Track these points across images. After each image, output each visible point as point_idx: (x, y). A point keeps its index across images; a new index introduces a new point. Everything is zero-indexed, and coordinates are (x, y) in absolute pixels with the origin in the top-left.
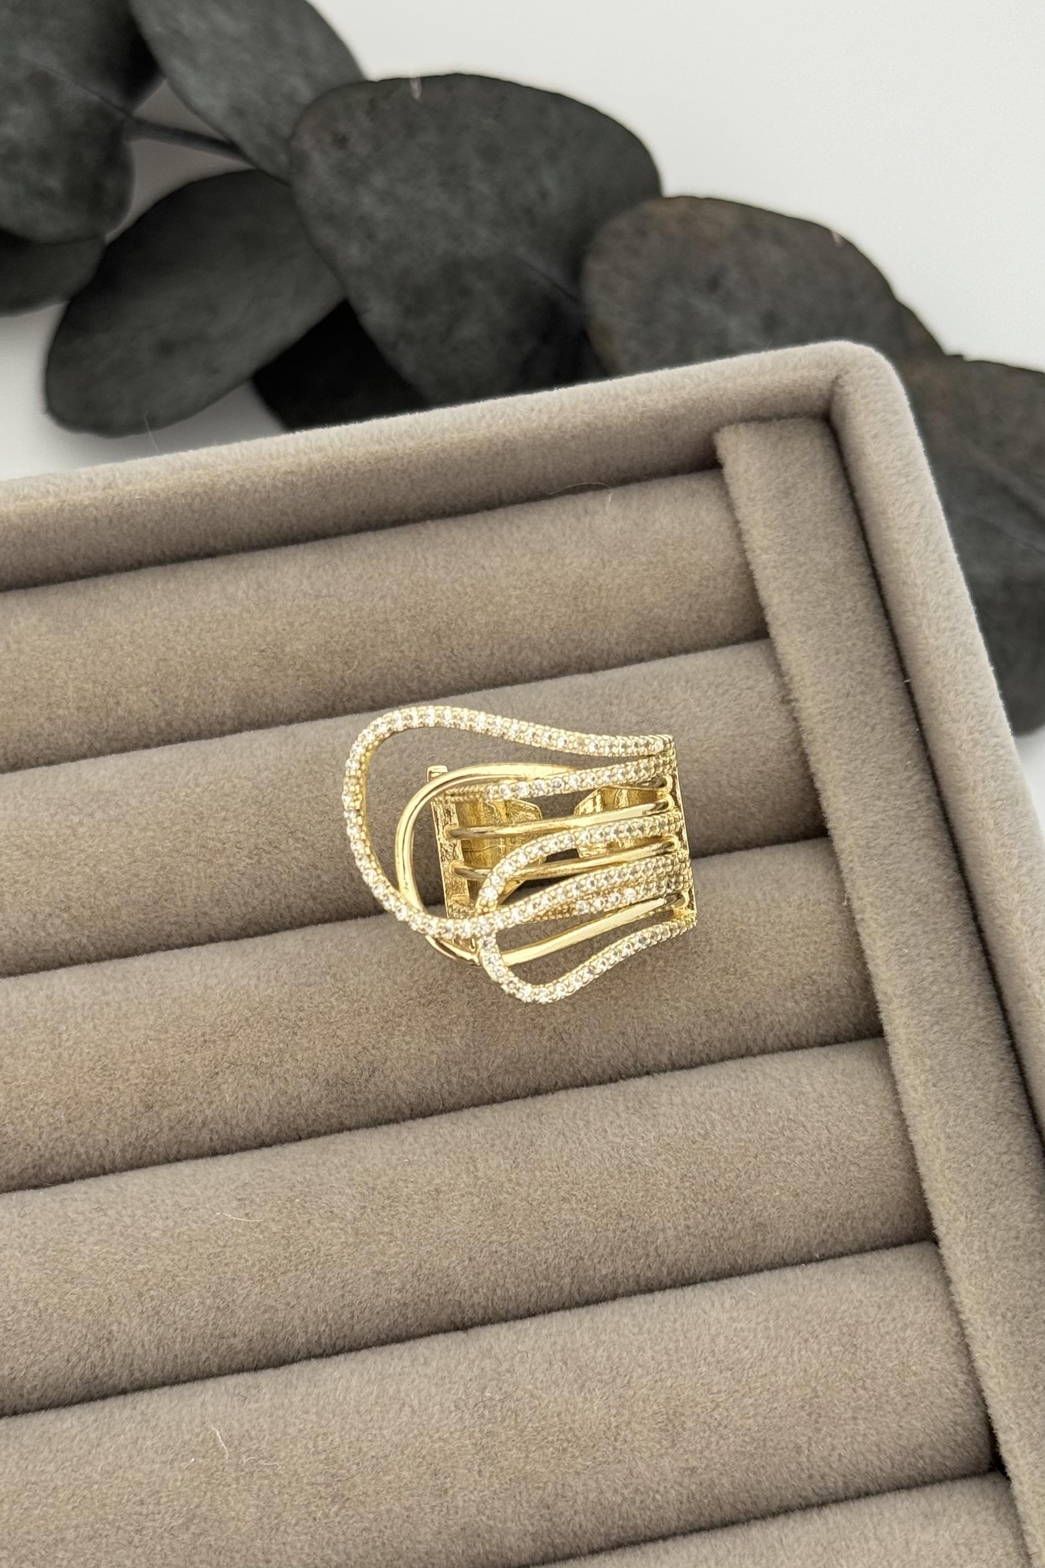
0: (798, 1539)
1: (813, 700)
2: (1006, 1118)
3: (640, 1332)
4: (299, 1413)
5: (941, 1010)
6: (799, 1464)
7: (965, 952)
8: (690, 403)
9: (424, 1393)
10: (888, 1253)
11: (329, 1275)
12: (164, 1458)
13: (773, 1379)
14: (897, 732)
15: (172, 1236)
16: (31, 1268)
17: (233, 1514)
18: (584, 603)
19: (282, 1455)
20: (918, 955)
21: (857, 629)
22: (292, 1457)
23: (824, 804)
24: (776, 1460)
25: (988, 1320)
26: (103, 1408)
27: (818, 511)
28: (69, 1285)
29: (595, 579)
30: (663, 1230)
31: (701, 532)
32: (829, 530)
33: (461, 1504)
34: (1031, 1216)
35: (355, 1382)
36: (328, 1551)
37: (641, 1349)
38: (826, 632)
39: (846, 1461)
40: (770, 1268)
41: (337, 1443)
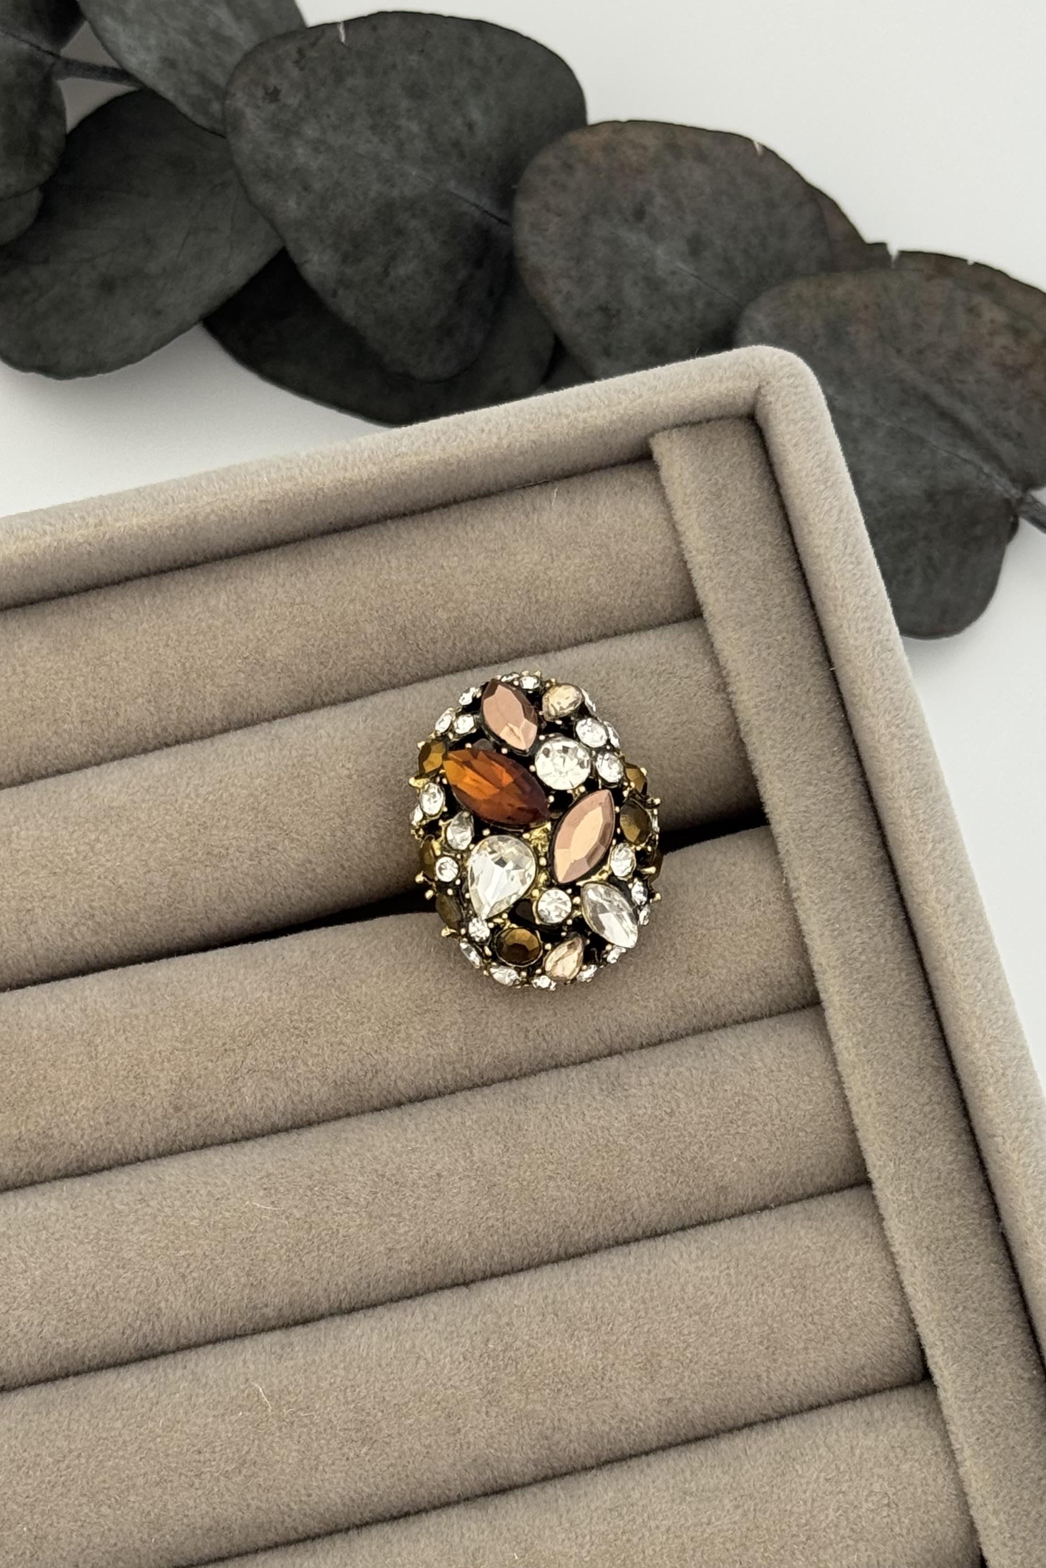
0: (760, 1450)
1: (748, 693)
2: (928, 1072)
3: (619, 1284)
4: (329, 1368)
5: (869, 978)
6: (759, 1388)
7: (889, 922)
9: (436, 1347)
10: (831, 1198)
12: (216, 1413)
13: (736, 1321)
14: (824, 721)
15: (209, 1224)
16: (86, 1256)
17: (278, 1458)
18: (536, 595)
19: (318, 1406)
20: (849, 928)
21: (786, 624)
22: (326, 1408)
23: (762, 792)
24: (740, 1388)
25: (915, 1252)
26: (157, 1368)
27: (747, 510)
28: (121, 1270)
29: (545, 573)
30: (638, 1198)
31: (640, 525)
32: (758, 528)
33: (472, 1440)
34: (950, 1158)
35: (375, 1338)
36: (360, 1484)
37: (621, 1299)
38: (758, 628)
39: (799, 1384)
40: (730, 1217)
41: (364, 1393)
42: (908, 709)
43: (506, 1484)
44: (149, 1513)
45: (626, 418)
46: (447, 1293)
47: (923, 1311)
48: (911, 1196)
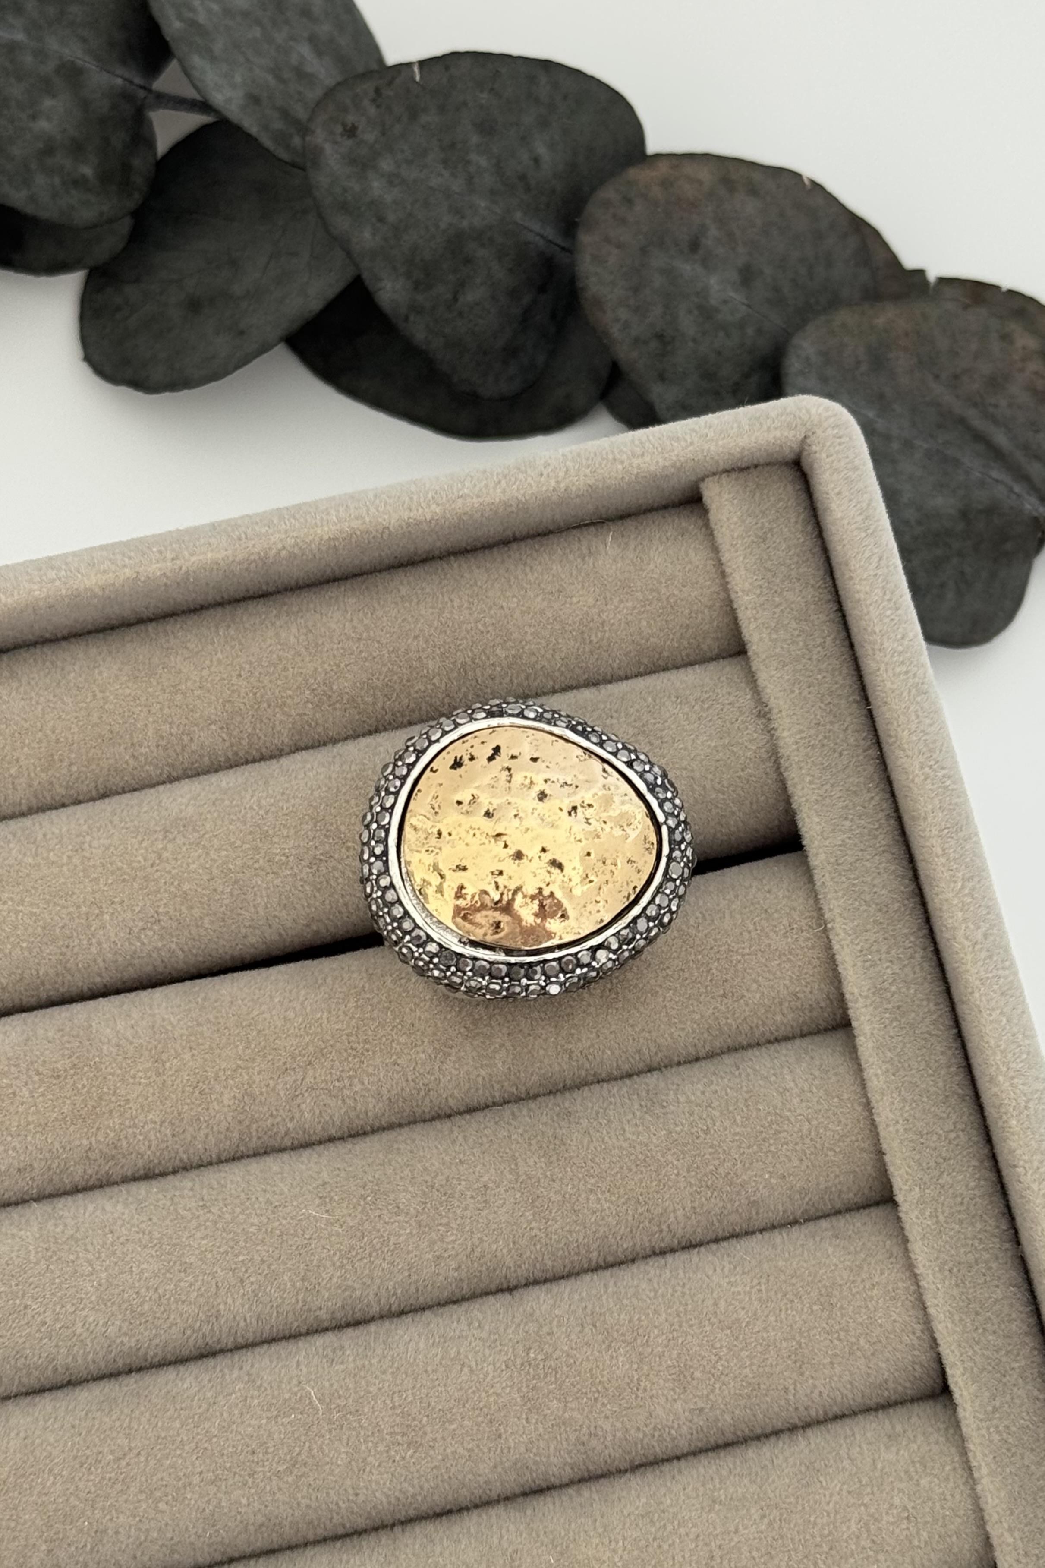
0: (786, 1460)
2: (953, 1099)
4: (378, 1373)
5: (899, 1007)
6: (786, 1400)
7: (919, 953)
9: (480, 1356)
10: (858, 1215)
12: (269, 1415)
13: (765, 1335)
14: (861, 758)
15: (266, 1231)
17: (327, 1459)
18: (590, 637)
19: (366, 1410)
20: (880, 959)
21: (826, 664)
22: (374, 1412)
23: (800, 825)
24: (768, 1399)
25: (938, 1274)
26: (215, 1367)
27: (791, 553)
28: (183, 1274)
29: (599, 616)
30: (674, 1211)
31: (690, 571)
32: (801, 571)
33: (512, 1445)
34: (973, 1184)
35: (422, 1345)
36: (405, 1485)
37: (656, 1312)
38: (800, 667)
39: (825, 1396)
40: (761, 1231)
41: (410, 1399)
42: (941, 751)
43: (544, 1485)
44: (204, 1510)
45: (678, 464)
46: (491, 1299)
47: (945, 1332)
48: (934, 1220)
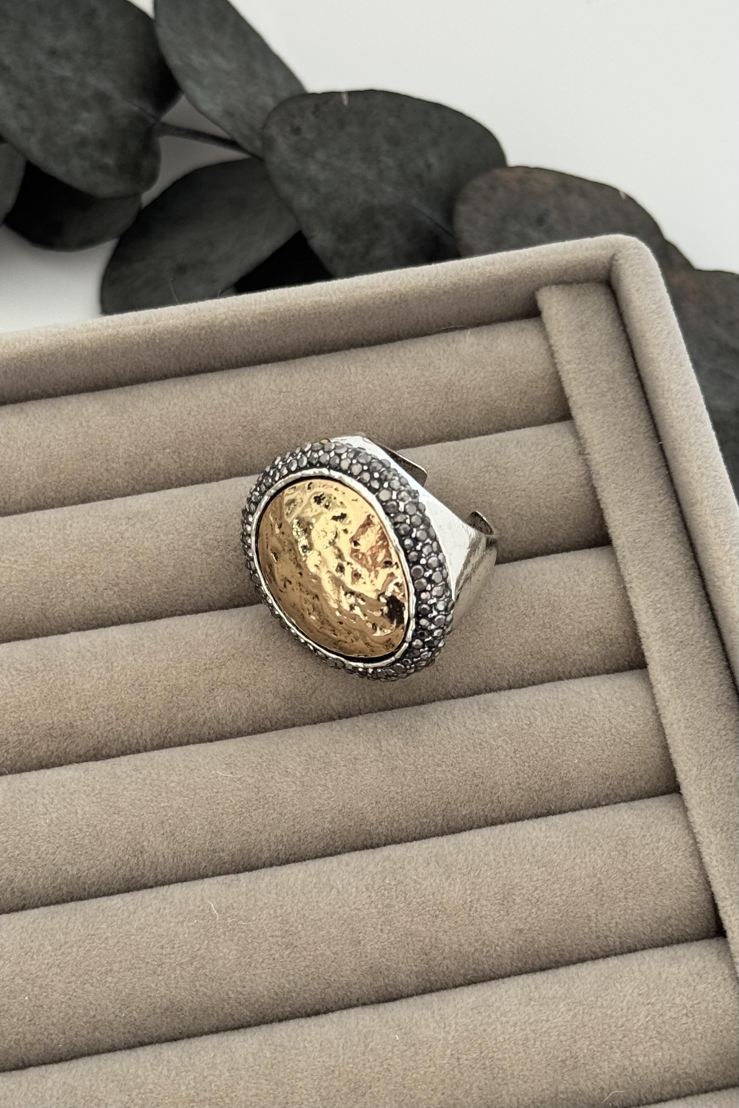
1: (599, 453)
3: (486, 845)
4: (265, 893)
5: (681, 642)
6: (589, 928)
7: (697, 607)
8: (519, 271)
9: (346, 881)
10: (649, 800)
11: (285, 811)
12: (177, 920)
13: (572, 872)
14: (653, 473)
15: (183, 786)
16: (91, 805)
17: (221, 954)
18: (452, 397)
19: (254, 918)
20: (667, 608)
21: (628, 411)
22: (260, 920)
23: (606, 518)
24: (575, 925)
26: (137, 895)
27: (603, 338)
28: (116, 816)
29: (459, 382)
31: (527, 352)
33: (369, 951)
35: (301, 876)
36: (283, 981)
38: (608, 412)
39: (620, 927)
41: (290, 910)
44: (121, 992)
47: (717, 874)
48: (709, 792)
